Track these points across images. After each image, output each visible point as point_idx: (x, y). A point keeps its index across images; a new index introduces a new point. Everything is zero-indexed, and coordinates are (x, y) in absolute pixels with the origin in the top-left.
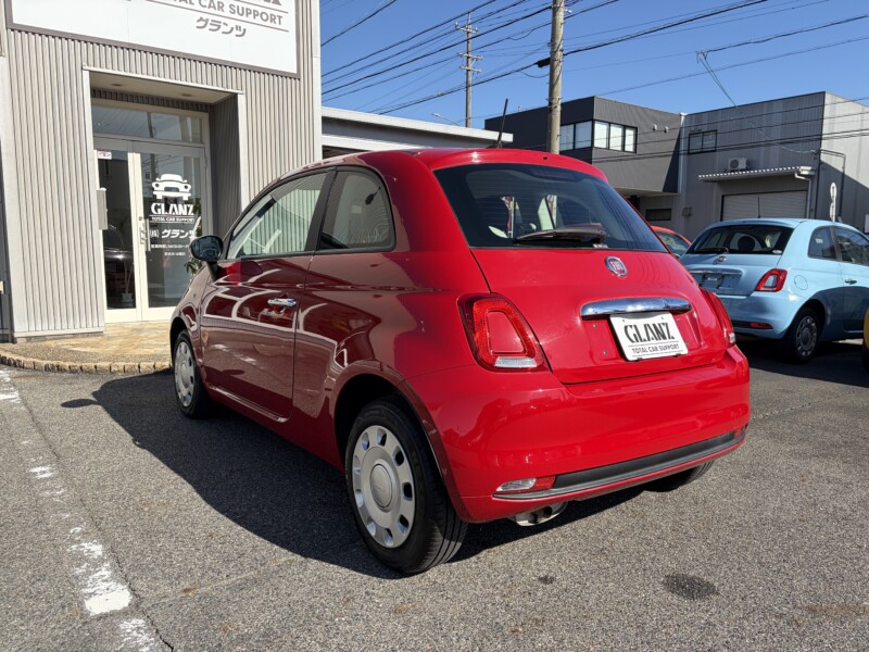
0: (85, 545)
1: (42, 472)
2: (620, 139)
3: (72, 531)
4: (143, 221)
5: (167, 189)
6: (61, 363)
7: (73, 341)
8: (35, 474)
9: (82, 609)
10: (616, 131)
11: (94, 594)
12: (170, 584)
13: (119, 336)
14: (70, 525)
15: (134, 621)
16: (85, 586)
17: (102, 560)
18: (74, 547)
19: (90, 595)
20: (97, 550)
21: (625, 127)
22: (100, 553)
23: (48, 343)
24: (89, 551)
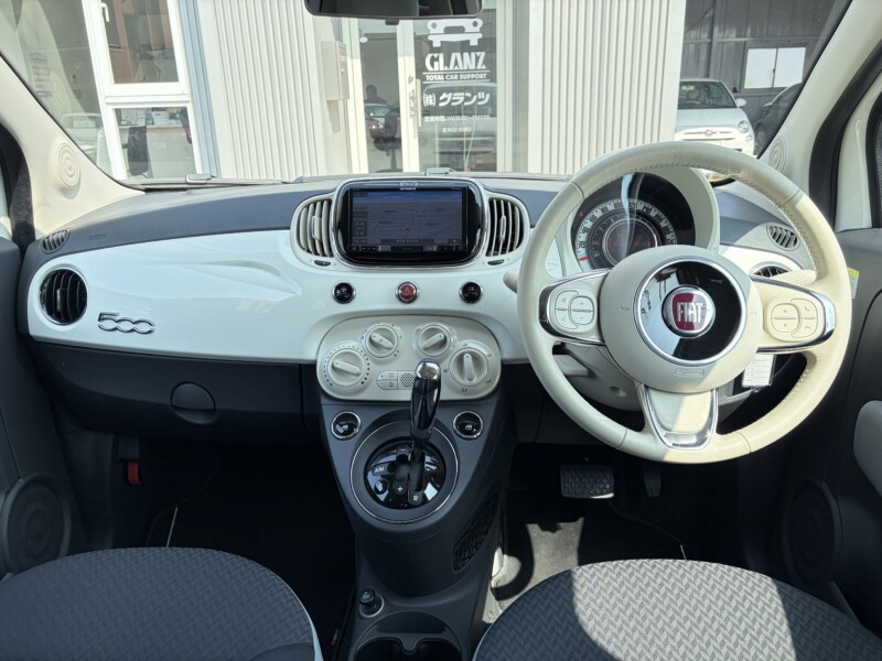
4: (414, 82)
5: (449, 30)
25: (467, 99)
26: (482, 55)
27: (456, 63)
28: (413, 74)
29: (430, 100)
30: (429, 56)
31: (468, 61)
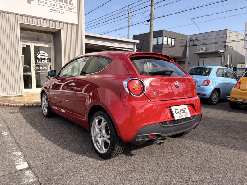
0: (16, 152)
1: (5, 133)
2: (171, 42)
3: (13, 149)
4: (34, 64)
5: (41, 56)
6: (11, 104)
7: (14, 98)
8: (3, 134)
9: (15, 168)
10: (170, 39)
11: (18, 164)
12: (39, 162)
13: (27, 96)
14: (12, 147)
15: (29, 171)
16: (16, 163)
17: (21, 156)
18: (13, 153)
19: (17, 165)
20: (20, 153)
21: (172, 38)
22: (20, 154)
23: (7, 98)
24: (17, 154)
25: (45, 68)
26: (48, 61)
27: (43, 62)
28: (34, 63)
29: (38, 68)
30: (38, 60)
31: (45, 61)
